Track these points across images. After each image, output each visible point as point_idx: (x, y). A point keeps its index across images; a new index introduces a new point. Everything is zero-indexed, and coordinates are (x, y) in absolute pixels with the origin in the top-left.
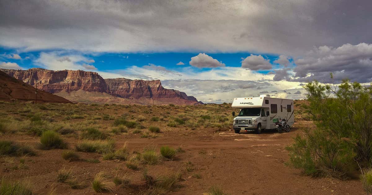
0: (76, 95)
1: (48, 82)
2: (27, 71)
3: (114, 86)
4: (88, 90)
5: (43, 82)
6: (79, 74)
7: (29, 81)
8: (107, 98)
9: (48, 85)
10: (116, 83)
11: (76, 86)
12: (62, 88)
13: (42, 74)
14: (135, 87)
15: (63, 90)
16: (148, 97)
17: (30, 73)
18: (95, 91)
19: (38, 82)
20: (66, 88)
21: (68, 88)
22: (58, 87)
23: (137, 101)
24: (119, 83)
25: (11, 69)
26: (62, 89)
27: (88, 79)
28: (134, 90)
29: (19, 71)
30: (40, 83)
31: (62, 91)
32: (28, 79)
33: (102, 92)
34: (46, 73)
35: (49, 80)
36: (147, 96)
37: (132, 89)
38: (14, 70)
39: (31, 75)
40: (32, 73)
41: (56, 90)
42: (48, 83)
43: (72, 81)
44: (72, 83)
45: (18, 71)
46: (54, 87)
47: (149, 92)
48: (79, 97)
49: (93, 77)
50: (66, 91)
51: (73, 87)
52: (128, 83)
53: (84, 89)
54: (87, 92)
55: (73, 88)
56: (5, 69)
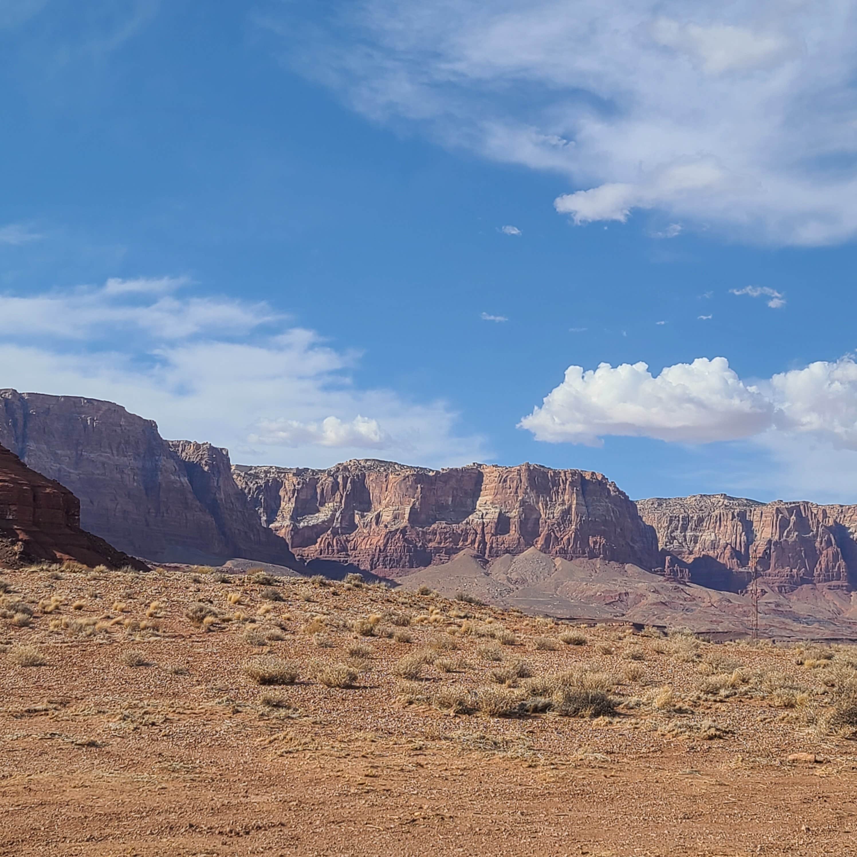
0: (514, 576)
1: (407, 516)
2: (329, 475)
3: (677, 533)
4: (563, 553)
5: (387, 517)
6: (525, 483)
7: (333, 515)
8: (642, 586)
9: (403, 531)
10: (687, 520)
11: (514, 533)
12: (461, 544)
13: (384, 486)
14: (776, 538)
15: (462, 553)
16: (838, 587)
17: (340, 480)
18: (592, 556)
19: (370, 516)
20: (473, 542)
21: (483, 542)
22: (446, 539)
23: (785, 602)
24: (701, 520)
25: (271, 467)
26: (460, 549)
27: (563, 503)
28: (767, 554)
29: (299, 473)
30: (377, 523)
31: (457, 557)
32: (331, 504)
33: (623, 563)
34: (400, 478)
35: (408, 510)
36: (834, 583)
37: (761, 549)
38: (280, 471)
39: (341, 488)
40: (345, 479)
41: (438, 550)
42: (404, 522)
43: (500, 513)
44: (498, 524)
45: (294, 474)
46: (430, 541)
47: (842, 563)
48: (524, 581)
49: (583, 494)
50: (476, 557)
51: (500, 538)
52: (742, 516)
53: (545, 549)
54: (558, 561)
55: (503, 543)
56: (251, 468)
